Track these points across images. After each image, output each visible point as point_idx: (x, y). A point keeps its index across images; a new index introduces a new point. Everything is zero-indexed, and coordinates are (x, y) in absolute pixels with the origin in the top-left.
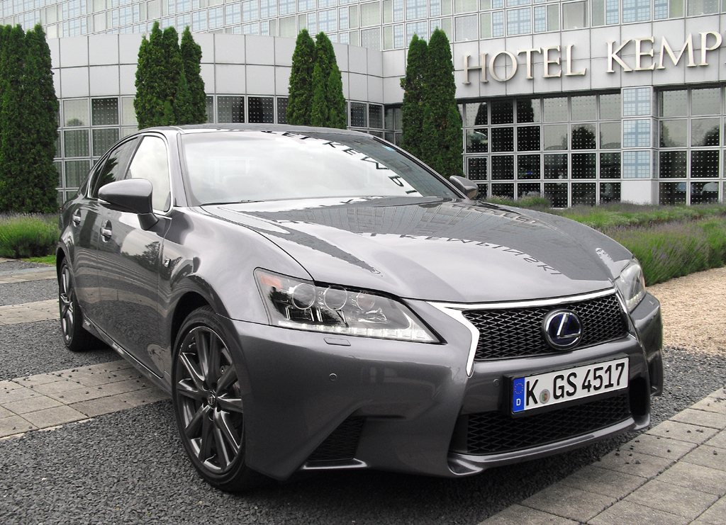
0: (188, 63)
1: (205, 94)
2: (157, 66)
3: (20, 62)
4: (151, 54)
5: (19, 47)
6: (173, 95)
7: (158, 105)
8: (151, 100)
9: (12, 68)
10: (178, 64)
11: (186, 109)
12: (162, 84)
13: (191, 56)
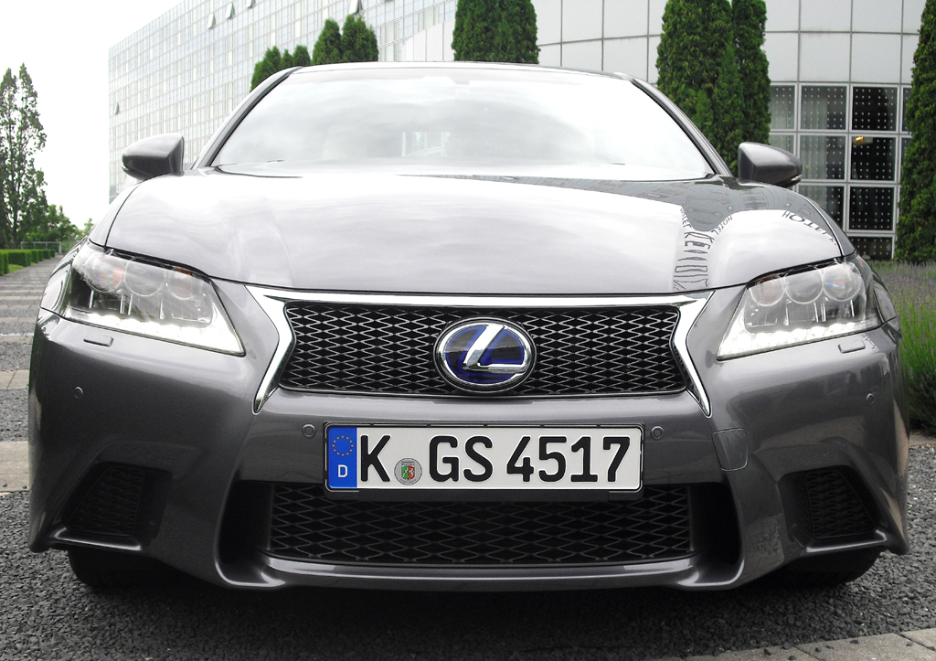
0: (742, 29)
1: (768, 81)
2: (689, 35)
3: (489, 34)
4: (679, 15)
5: (489, 10)
6: (713, 80)
7: (688, 96)
8: (677, 88)
9: (478, 42)
10: (722, 31)
11: (733, 103)
12: (695, 63)
13: (747, 17)
